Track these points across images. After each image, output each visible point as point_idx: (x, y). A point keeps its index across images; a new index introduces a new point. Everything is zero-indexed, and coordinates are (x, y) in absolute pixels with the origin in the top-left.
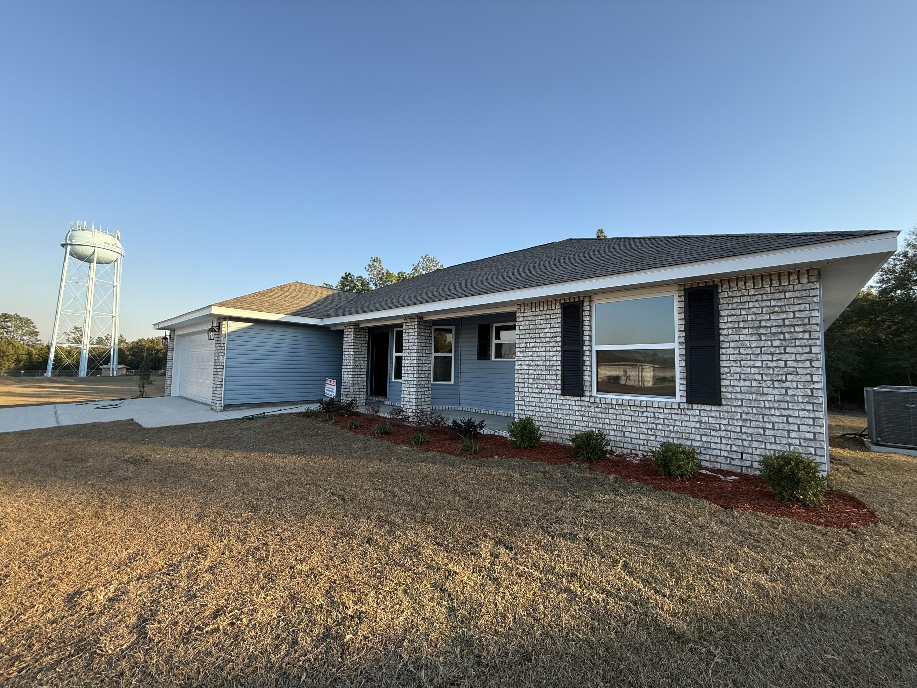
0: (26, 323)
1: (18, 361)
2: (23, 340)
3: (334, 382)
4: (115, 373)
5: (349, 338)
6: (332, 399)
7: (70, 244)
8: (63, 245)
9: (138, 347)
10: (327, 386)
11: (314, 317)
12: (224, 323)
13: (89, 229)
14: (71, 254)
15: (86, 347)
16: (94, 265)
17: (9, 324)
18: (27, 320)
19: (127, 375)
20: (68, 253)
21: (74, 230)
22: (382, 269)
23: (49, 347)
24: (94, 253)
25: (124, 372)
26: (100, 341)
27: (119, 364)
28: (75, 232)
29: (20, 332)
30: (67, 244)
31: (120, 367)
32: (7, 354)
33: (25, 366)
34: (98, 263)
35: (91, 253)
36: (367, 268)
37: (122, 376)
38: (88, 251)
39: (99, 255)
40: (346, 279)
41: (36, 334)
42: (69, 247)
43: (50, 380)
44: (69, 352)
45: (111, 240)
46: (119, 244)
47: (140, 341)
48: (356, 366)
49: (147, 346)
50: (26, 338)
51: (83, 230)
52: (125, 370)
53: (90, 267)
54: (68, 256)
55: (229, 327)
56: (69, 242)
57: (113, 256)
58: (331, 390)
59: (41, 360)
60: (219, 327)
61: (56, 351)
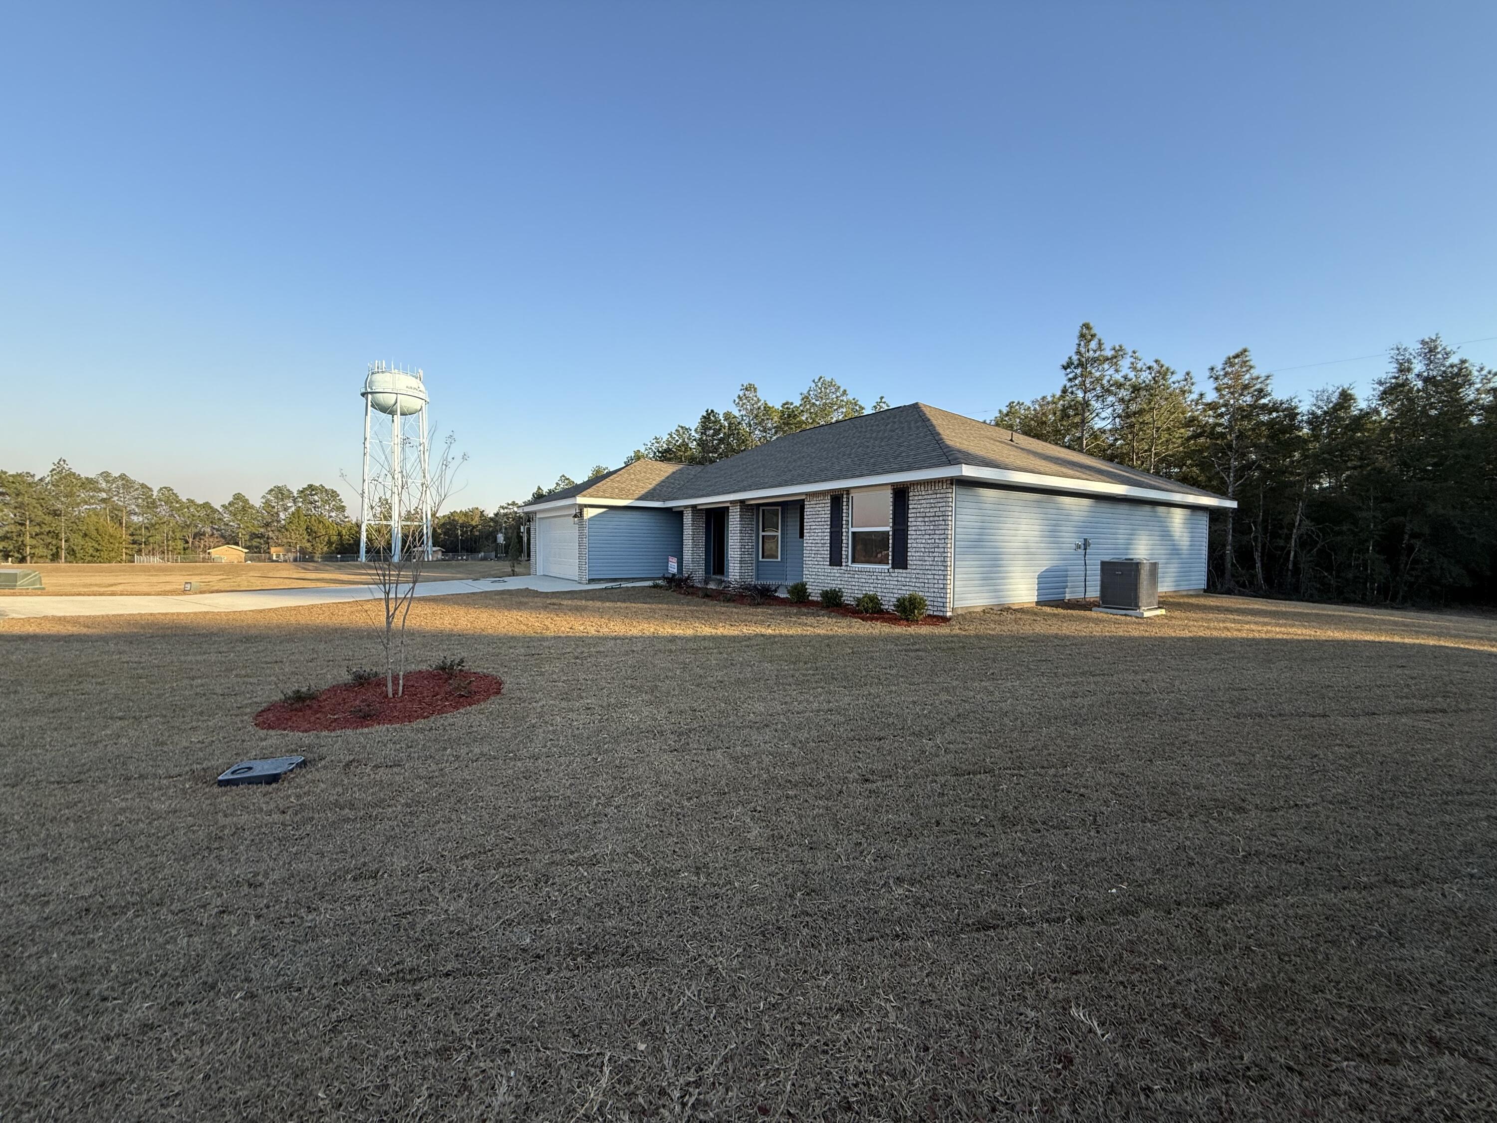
0: (332, 496)
1: (330, 543)
2: (331, 517)
3: (675, 560)
4: (430, 557)
5: (688, 519)
6: (674, 575)
7: (371, 393)
8: (363, 395)
9: (450, 523)
10: (670, 563)
11: (658, 500)
12: (585, 509)
13: (388, 370)
14: (372, 406)
15: (396, 524)
16: (398, 418)
17: (316, 498)
18: (333, 492)
19: (443, 560)
20: (369, 404)
21: (373, 373)
22: (759, 400)
23: (359, 526)
24: (396, 402)
25: (440, 556)
26: (409, 517)
27: (434, 546)
28: (374, 376)
29: (327, 507)
30: (368, 393)
31: (435, 549)
32: (319, 534)
33: (336, 549)
34: (402, 414)
35: (393, 402)
36: (737, 401)
37: (438, 560)
38: (389, 400)
39: (403, 405)
40: (708, 419)
41: (342, 509)
42: (370, 396)
43: (363, 566)
44: (379, 531)
45: (414, 383)
46: (422, 388)
47: (452, 514)
48: (695, 545)
49: (460, 521)
50: (333, 514)
51: (383, 372)
52: (440, 553)
53: (393, 421)
54: (370, 408)
55: (589, 513)
56: (369, 390)
57: (416, 404)
58: (673, 568)
59: (352, 542)
60: (581, 513)
61: (367, 531)
